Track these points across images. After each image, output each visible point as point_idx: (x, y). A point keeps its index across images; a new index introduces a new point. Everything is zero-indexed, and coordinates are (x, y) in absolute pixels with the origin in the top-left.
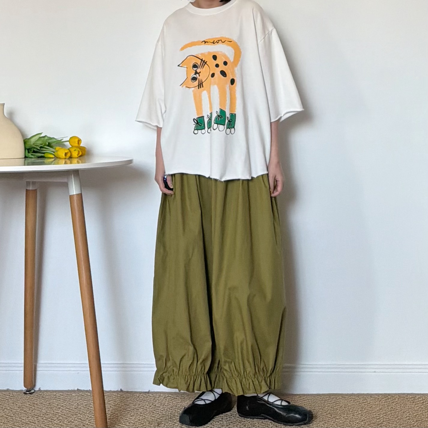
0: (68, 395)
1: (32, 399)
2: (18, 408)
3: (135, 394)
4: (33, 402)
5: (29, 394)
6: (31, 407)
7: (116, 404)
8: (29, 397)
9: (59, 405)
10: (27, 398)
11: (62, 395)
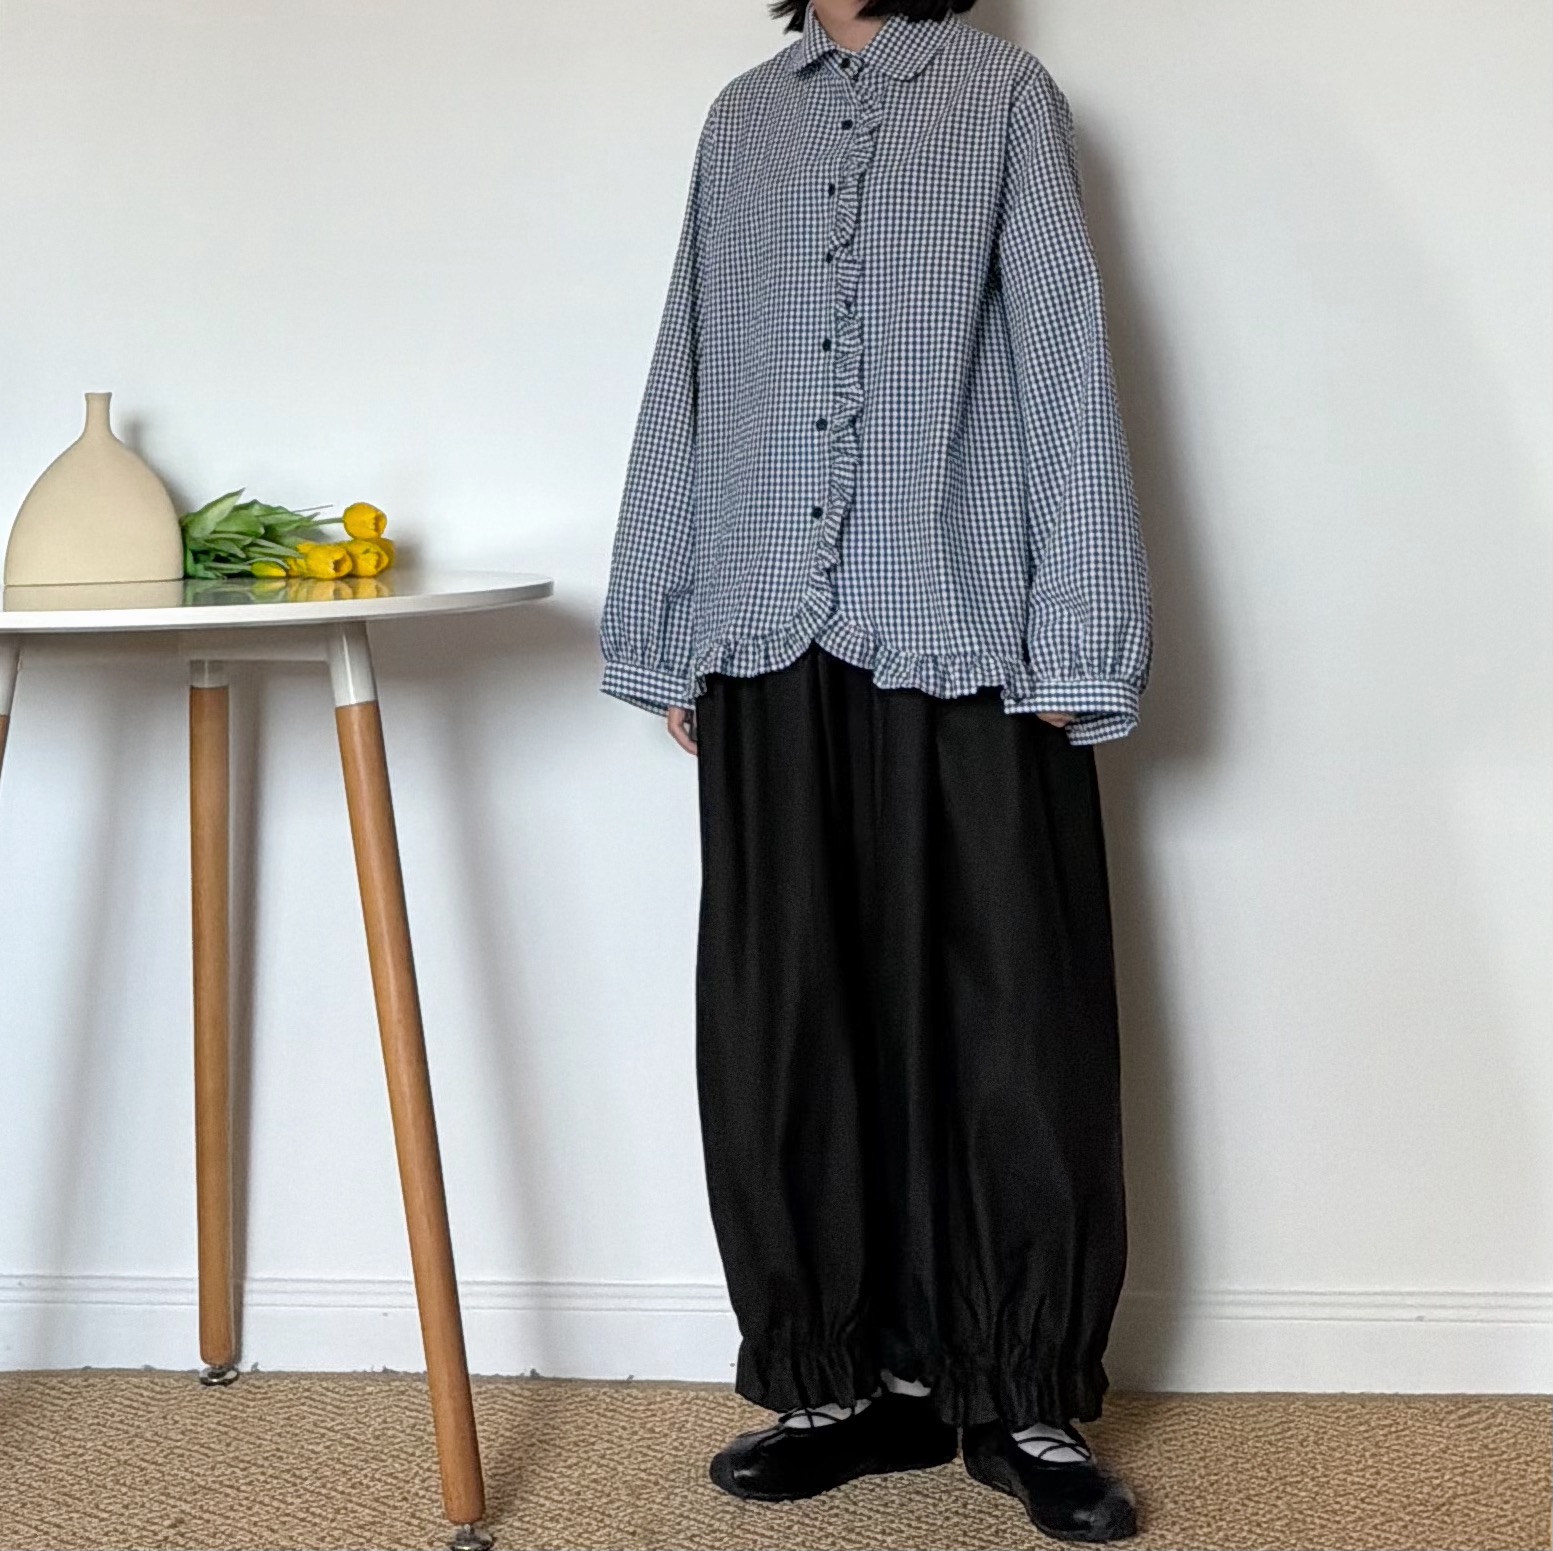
0: (353, 1389)
1: (230, 1401)
2: (183, 1433)
3: (583, 1390)
4: (234, 1413)
5: (216, 1387)
6: (226, 1429)
7: (516, 1424)
8: (218, 1394)
9: (323, 1425)
10: (212, 1401)
11: (332, 1391)
